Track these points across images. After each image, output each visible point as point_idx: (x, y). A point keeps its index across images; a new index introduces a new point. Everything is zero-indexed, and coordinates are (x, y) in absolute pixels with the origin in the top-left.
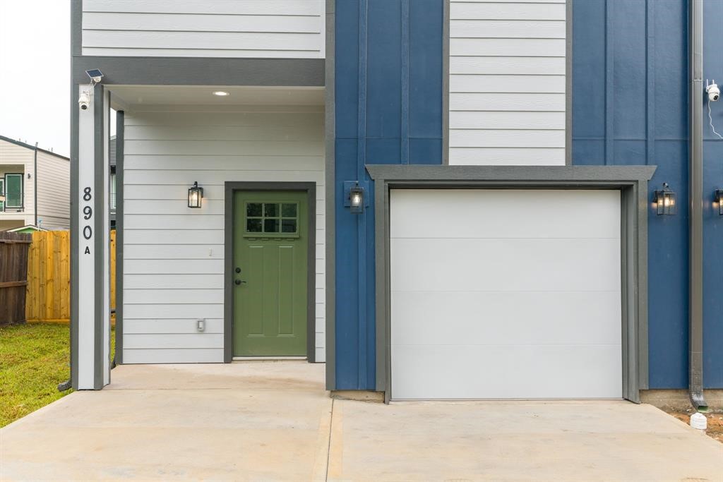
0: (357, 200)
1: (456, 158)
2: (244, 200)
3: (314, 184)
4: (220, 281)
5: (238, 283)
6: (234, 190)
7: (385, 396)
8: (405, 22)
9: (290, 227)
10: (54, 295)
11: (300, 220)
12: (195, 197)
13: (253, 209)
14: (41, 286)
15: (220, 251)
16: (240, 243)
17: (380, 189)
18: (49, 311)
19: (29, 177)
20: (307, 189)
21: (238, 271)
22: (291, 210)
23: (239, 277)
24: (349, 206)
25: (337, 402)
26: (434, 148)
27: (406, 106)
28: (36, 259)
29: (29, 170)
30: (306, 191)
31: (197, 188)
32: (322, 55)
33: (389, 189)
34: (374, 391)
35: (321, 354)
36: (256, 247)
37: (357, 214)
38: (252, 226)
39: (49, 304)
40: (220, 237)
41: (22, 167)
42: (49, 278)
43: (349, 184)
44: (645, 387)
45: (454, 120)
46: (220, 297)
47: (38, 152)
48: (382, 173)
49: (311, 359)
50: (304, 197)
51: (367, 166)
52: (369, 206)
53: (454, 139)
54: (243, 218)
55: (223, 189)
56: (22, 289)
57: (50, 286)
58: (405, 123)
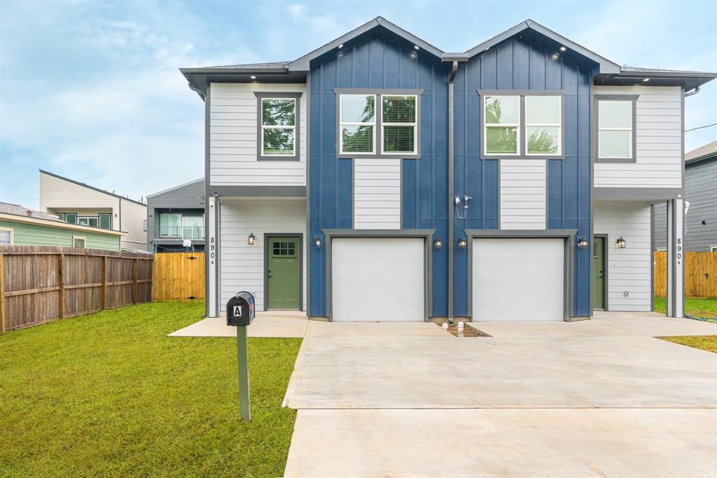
0: (318, 243)
1: (357, 226)
2: (272, 241)
3: (302, 234)
4: (262, 276)
5: (270, 277)
6: (268, 237)
7: (330, 319)
8: (337, 174)
9: (292, 252)
10: (166, 287)
11: (296, 249)
12: (251, 240)
13: (276, 245)
14: (160, 282)
15: (262, 263)
16: (270, 259)
17: (328, 239)
18: (163, 296)
19: (116, 216)
20: (299, 236)
21: (270, 271)
22: (292, 245)
23: (270, 274)
24: (315, 245)
25: (311, 321)
26: (349, 222)
27: (337, 206)
28: (157, 268)
29: (116, 211)
30: (298, 237)
31: (252, 236)
32: (305, 185)
33: (331, 238)
34: (325, 317)
35: (305, 307)
36: (278, 261)
37: (318, 249)
38: (276, 252)
39: (163, 292)
40: (262, 257)
41: (111, 209)
42: (163, 278)
43: (316, 236)
44: (431, 316)
45: (356, 212)
46: (262, 283)
47: (122, 200)
48: (328, 232)
49: (301, 310)
50: (298, 239)
51: (323, 230)
52: (323, 245)
53: (356, 219)
54: (272, 249)
55: (263, 236)
56: (150, 283)
57: (164, 283)
58: (337, 213)
